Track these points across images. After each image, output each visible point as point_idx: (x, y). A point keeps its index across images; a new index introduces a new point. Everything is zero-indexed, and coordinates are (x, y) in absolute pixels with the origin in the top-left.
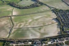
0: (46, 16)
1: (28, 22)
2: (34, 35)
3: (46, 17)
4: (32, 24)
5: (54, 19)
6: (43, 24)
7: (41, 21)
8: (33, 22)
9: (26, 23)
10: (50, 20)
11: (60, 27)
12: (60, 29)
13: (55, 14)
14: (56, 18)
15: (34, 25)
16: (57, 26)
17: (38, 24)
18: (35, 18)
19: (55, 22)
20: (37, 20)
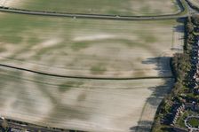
0: (133, 38)
1: (35, 47)
3: (130, 44)
4: (49, 58)
5: (158, 60)
6: (94, 70)
7: (94, 56)
8: (55, 52)
9: (26, 50)
10: (138, 59)
13: (186, 38)
15: (52, 62)
17: (70, 65)
18: (79, 39)
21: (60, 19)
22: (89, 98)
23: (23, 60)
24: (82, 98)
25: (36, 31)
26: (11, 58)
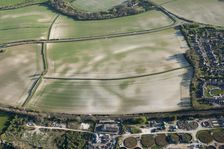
0: (152, 45)
1: (90, 63)
2: (104, 102)
3: (153, 49)
4: (104, 68)
5: (176, 56)
6: (137, 70)
7: (133, 62)
8: (105, 63)
9: (85, 66)
10: (163, 58)
11: (192, 85)
12: (192, 89)
14: (185, 55)
15: (107, 71)
16: (180, 79)
17: (120, 71)
18: (116, 52)
19: (178, 66)
20: (120, 56)
21: (97, 41)
22: (143, 90)
23: (85, 73)
24: (138, 91)
25: (85, 52)
26: (78, 73)
